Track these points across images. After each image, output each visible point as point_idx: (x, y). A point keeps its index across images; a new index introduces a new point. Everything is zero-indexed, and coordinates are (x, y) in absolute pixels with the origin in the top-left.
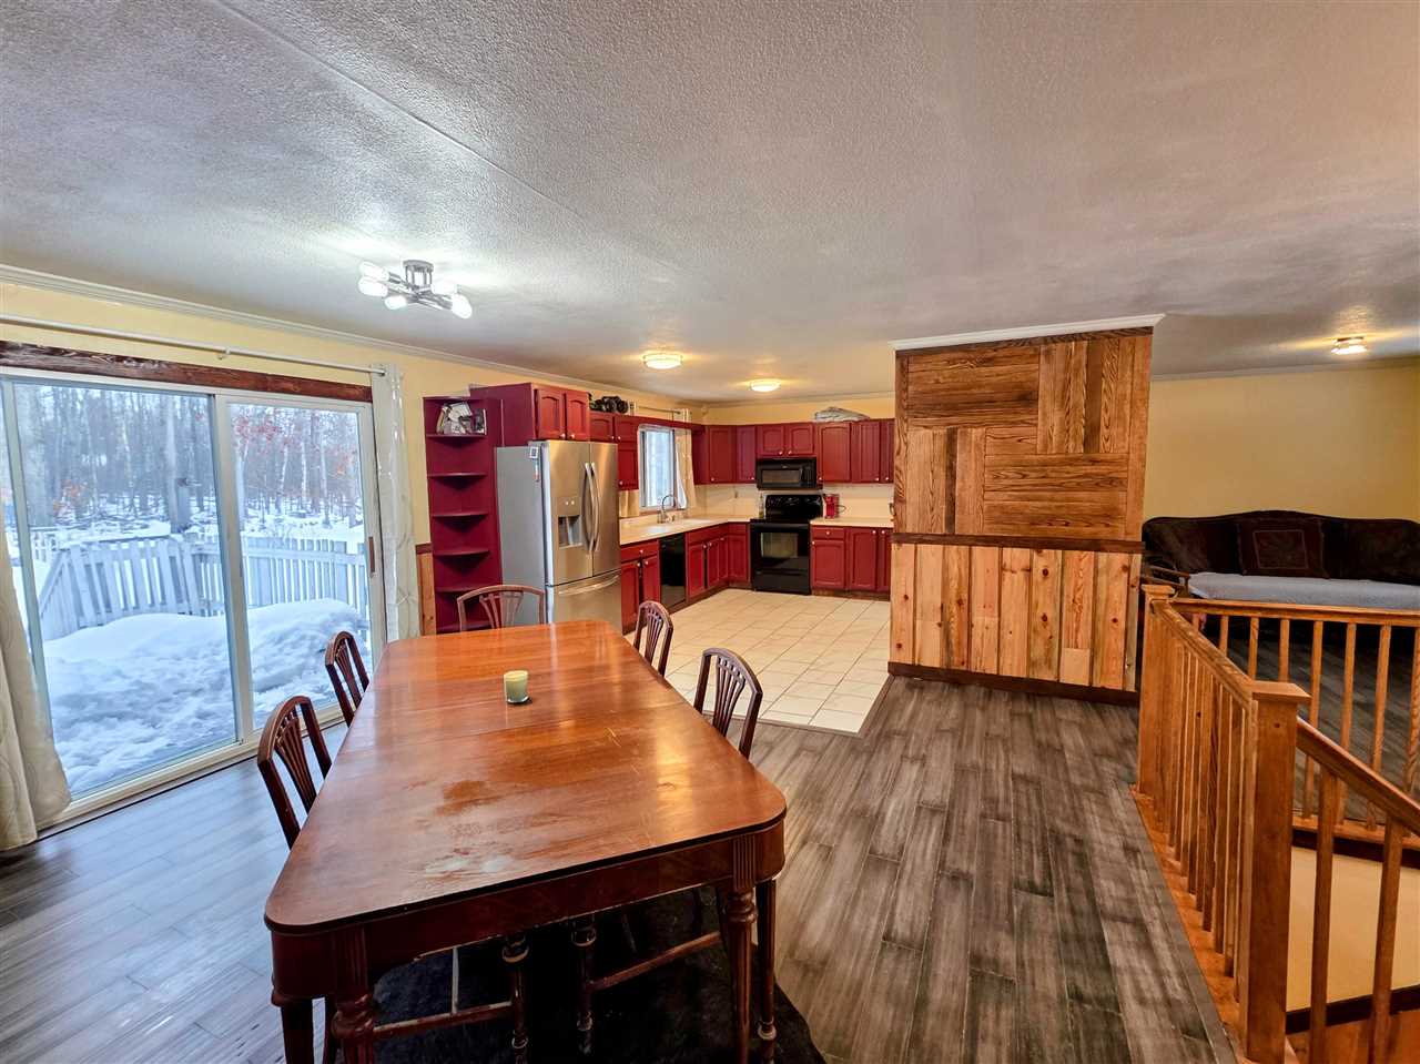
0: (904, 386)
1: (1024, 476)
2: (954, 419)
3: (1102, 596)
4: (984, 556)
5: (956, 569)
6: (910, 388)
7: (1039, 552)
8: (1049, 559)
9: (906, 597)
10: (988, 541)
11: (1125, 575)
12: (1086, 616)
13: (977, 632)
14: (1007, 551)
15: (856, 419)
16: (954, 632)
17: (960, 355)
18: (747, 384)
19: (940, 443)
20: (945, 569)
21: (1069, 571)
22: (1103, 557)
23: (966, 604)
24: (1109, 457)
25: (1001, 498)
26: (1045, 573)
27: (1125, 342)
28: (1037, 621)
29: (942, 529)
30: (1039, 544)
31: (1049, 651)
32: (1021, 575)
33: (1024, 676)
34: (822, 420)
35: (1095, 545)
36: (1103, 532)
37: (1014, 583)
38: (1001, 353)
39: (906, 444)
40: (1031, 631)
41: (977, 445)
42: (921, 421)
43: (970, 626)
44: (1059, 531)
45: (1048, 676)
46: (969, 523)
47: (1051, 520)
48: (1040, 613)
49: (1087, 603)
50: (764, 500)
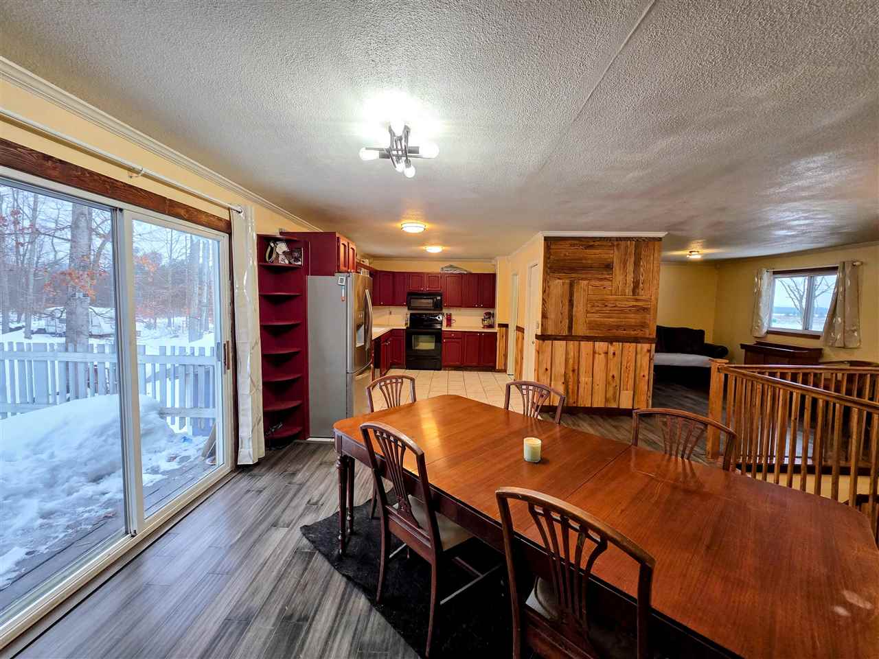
0: (548, 256)
1: (606, 306)
2: (573, 275)
3: (639, 365)
4: (586, 346)
5: (572, 354)
6: (551, 257)
7: (611, 343)
8: (617, 346)
9: (547, 369)
10: (588, 339)
11: (648, 354)
12: (632, 375)
13: (582, 385)
14: (597, 344)
15: (465, 273)
16: (570, 387)
17: (577, 242)
18: (424, 248)
19: (567, 287)
20: (567, 353)
21: (625, 352)
22: (639, 345)
23: (576, 371)
24: (644, 297)
25: (596, 317)
26: (614, 354)
27: (651, 243)
28: (610, 378)
29: (566, 333)
30: (611, 340)
31: (615, 393)
32: (603, 355)
33: (603, 406)
34: (445, 272)
35: (636, 340)
36: (639, 333)
37: (600, 359)
38: (597, 243)
39: (549, 287)
40: (607, 383)
41: (584, 290)
42: (556, 275)
43: (579, 382)
44: (621, 333)
45: (614, 406)
46: (580, 329)
47: (618, 327)
48: (611, 375)
49: (632, 368)
50: (409, 316)
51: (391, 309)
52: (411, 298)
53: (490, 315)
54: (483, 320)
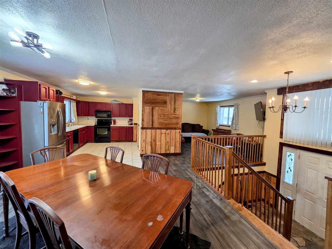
1: (165, 117)
2: (153, 105)
3: (176, 137)
4: (158, 131)
5: (153, 134)
6: (145, 98)
7: (167, 130)
8: (169, 131)
9: (144, 140)
10: (159, 128)
11: (179, 133)
12: (174, 141)
13: (157, 146)
14: (162, 130)
15: (121, 103)
16: (153, 146)
17: (154, 93)
18: (98, 92)
19: (151, 109)
20: (151, 134)
21: (172, 133)
22: (176, 130)
23: (155, 140)
24: (177, 114)
25: (161, 121)
26: (168, 134)
27: (179, 95)
28: (167, 143)
29: (151, 126)
30: (167, 129)
31: (169, 148)
32: (164, 134)
33: (165, 153)
34: (112, 102)
35: (175, 129)
36: (176, 126)
37: (163, 136)
38: (161, 94)
39: (144, 109)
40: (166, 144)
41: (157, 111)
42: (147, 105)
43: (156, 145)
44: (170, 126)
45: (168, 152)
46: (156, 125)
47: (169, 124)
48: (167, 141)
49: (174, 139)
50: (97, 120)
51: (88, 118)
52: (97, 113)
53: (131, 120)
54: (128, 122)
